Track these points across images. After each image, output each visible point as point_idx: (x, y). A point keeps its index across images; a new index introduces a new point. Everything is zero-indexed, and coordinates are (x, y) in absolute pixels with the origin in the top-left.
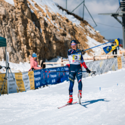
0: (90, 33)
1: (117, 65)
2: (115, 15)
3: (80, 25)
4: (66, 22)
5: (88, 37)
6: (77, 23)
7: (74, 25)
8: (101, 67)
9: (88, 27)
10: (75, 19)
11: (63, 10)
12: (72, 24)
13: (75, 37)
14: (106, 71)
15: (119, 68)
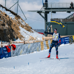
0: (21, 24)
1: (40, 48)
2: (39, 12)
3: (15, 18)
4: (5, 16)
5: (20, 27)
6: (12, 17)
7: (10, 18)
8: (29, 49)
9: (20, 20)
10: (11, 14)
11: (3, 7)
12: (9, 18)
13: (11, 27)
14: (33, 52)
15: (42, 49)
